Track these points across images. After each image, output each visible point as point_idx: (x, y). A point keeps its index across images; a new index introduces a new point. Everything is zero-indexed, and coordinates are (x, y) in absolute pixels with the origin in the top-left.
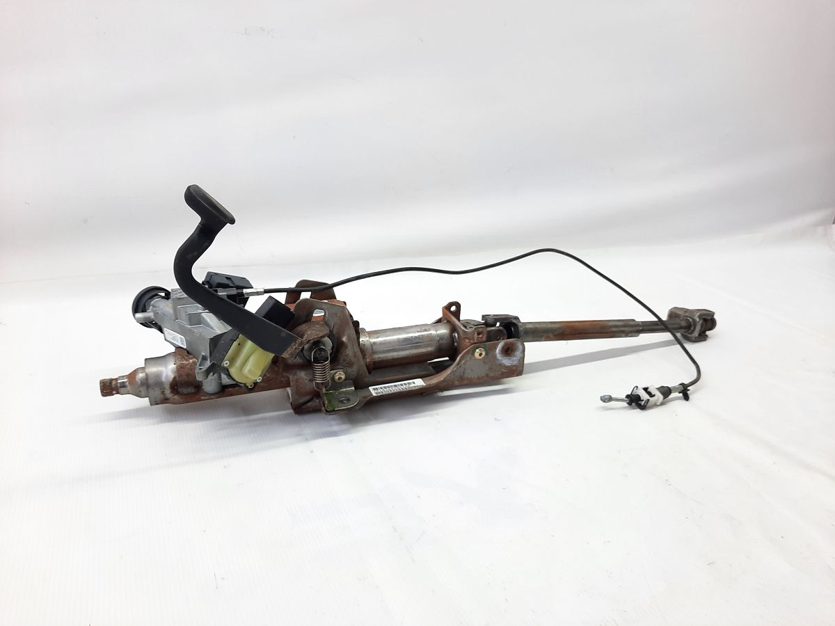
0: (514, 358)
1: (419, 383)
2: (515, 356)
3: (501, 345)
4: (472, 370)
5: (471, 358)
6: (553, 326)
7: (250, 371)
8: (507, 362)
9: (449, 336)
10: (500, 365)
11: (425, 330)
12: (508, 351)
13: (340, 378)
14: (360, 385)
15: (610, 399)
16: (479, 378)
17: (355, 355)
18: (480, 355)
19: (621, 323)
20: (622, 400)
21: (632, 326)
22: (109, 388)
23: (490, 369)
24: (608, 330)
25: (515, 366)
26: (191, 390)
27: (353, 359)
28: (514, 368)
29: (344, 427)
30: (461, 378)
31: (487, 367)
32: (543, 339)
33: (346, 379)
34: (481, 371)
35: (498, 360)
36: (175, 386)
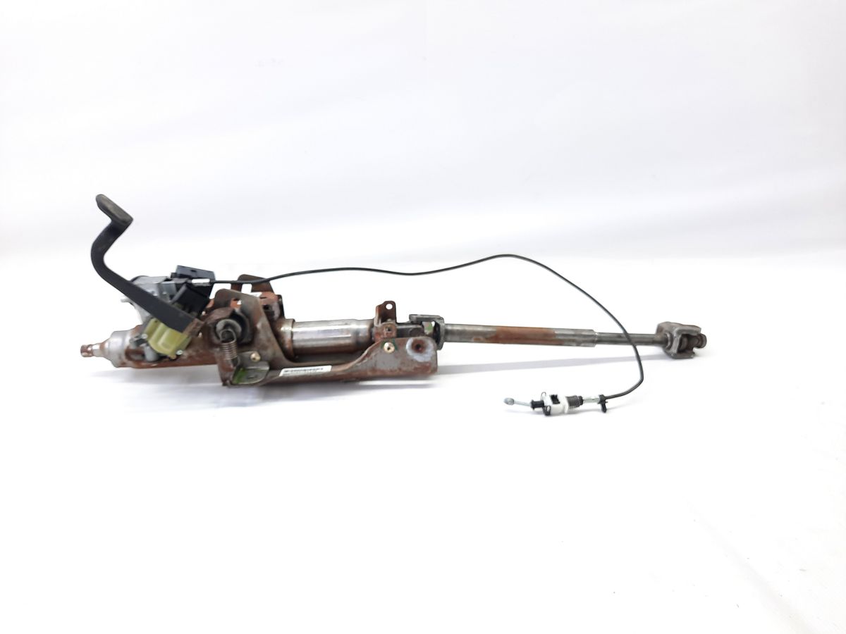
0: (426, 355)
1: (327, 369)
2: (426, 353)
3: (410, 341)
4: (384, 363)
5: (381, 352)
6: (485, 329)
7: (163, 344)
8: (419, 358)
9: (367, 330)
10: (412, 360)
11: (346, 324)
12: (418, 347)
13: (254, 359)
14: (275, 366)
15: (512, 402)
16: (391, 371)
17: (269, 340)
18: (389, 349)
19: (572, 333)
20: (525, 404)
21: (585, 336)
22: (86, 351)
23: (402, 363)
24: (553, 338)
25: (427, 362)
26: (138, 357)
27: (267, 344)
28: (428, 365)
29: (257, 400)
30: (374, 370)
31: (399, 361)
32: (473, 340)
33: (261, 360)
34: (393, 365)
35: (408, 355)
36: (129, 354)
